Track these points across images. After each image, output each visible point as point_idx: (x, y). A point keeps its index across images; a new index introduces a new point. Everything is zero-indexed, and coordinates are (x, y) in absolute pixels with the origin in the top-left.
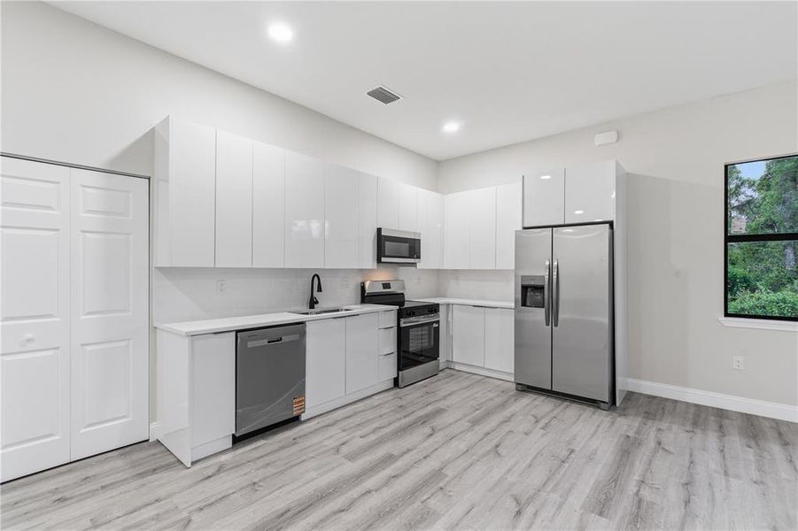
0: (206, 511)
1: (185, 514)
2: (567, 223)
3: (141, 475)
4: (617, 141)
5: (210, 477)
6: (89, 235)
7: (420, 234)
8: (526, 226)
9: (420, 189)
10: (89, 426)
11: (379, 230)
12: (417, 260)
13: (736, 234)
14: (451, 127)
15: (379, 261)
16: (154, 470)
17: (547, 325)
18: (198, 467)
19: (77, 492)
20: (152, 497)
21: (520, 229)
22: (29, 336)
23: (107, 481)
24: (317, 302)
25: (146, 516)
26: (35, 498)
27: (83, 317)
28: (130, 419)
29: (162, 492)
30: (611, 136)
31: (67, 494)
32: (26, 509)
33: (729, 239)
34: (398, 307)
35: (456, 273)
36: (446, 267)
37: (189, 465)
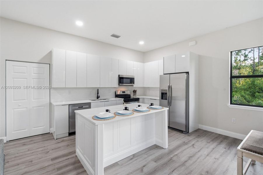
0: (54, 150)
1: (49, 150)
2: (176, 72)
3: (44, 141)
4: (196, 44)
5: (59, 143)
6: (34, 79)
7: (134, 76)
8: (165, 73)
9: (135, 62)
10: (34, 128)
11: (119, 75)
12: (133, 84)
13: (234, 75)
14: (142, 43)
15: (119, 85)
16: (47, 140)
17: (168, 105)
18: (57, 140)
19: (28, 143)
20: (44, 146)
21: (163, 74)
22: (20, 104)
23: (35, 141)
24: (99, 97)
25: (40, 150)
26: (19, 144)
27: (33, 100)
28: (45, 127)
29: (46, 145)
30: (194, 43)
31: (26, 144)
32: (16, 146)
33: (232, 77)
34: (123, 99)
35: (149, 88)
36: (145, 86)
37: (55, 139)
